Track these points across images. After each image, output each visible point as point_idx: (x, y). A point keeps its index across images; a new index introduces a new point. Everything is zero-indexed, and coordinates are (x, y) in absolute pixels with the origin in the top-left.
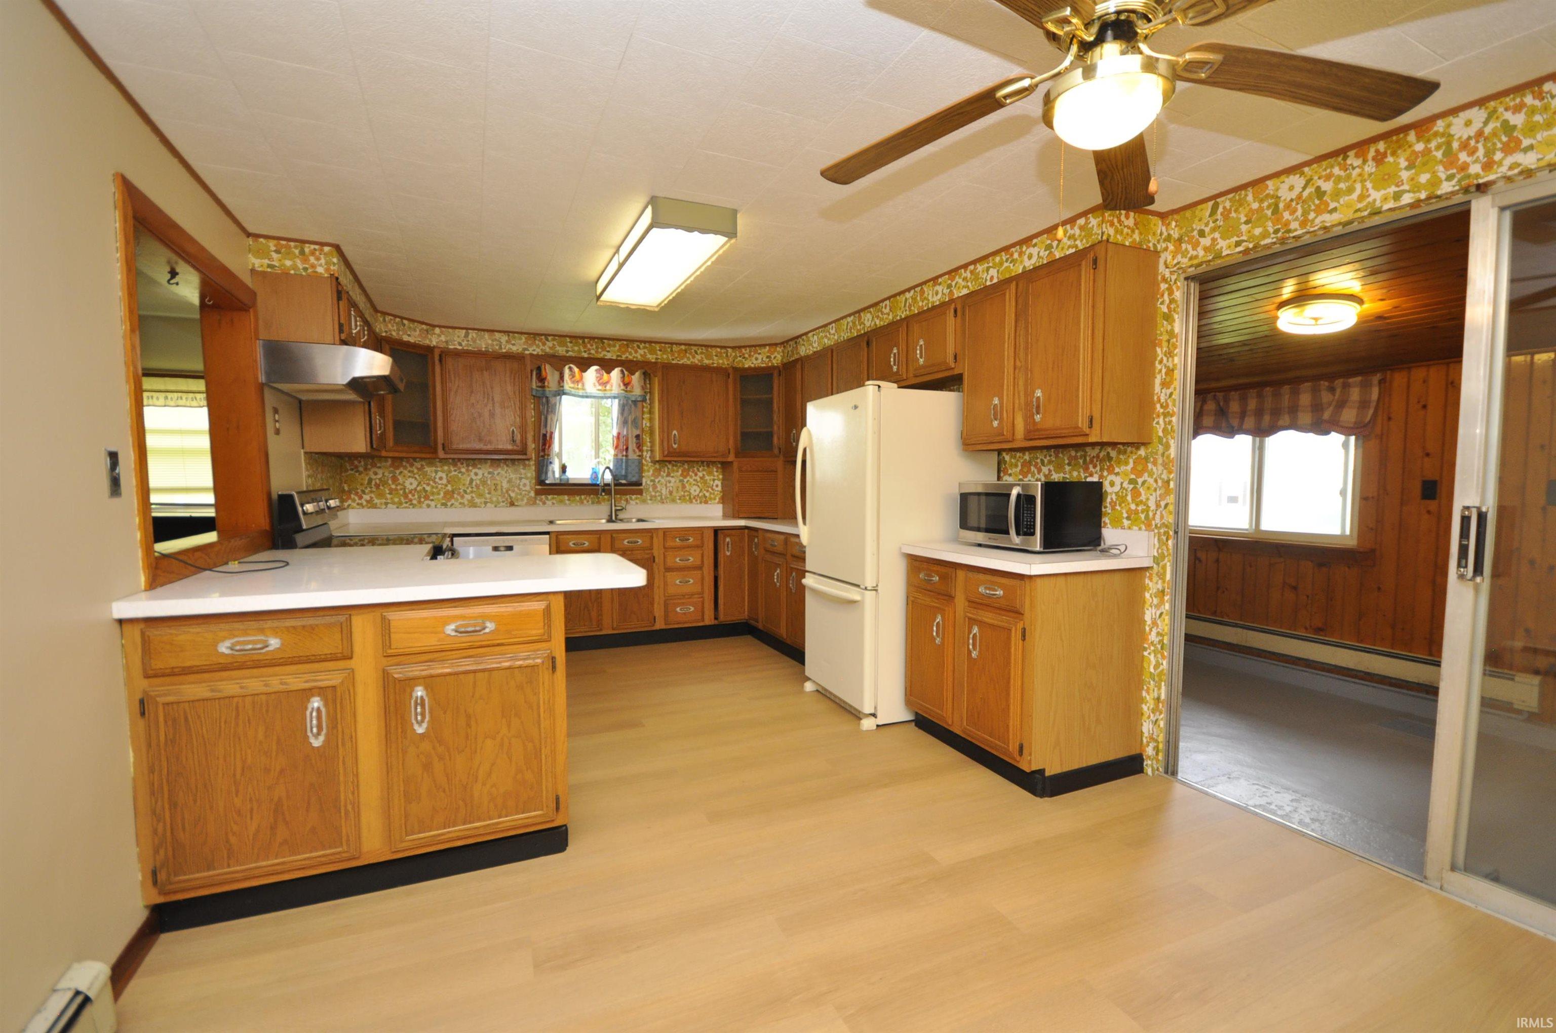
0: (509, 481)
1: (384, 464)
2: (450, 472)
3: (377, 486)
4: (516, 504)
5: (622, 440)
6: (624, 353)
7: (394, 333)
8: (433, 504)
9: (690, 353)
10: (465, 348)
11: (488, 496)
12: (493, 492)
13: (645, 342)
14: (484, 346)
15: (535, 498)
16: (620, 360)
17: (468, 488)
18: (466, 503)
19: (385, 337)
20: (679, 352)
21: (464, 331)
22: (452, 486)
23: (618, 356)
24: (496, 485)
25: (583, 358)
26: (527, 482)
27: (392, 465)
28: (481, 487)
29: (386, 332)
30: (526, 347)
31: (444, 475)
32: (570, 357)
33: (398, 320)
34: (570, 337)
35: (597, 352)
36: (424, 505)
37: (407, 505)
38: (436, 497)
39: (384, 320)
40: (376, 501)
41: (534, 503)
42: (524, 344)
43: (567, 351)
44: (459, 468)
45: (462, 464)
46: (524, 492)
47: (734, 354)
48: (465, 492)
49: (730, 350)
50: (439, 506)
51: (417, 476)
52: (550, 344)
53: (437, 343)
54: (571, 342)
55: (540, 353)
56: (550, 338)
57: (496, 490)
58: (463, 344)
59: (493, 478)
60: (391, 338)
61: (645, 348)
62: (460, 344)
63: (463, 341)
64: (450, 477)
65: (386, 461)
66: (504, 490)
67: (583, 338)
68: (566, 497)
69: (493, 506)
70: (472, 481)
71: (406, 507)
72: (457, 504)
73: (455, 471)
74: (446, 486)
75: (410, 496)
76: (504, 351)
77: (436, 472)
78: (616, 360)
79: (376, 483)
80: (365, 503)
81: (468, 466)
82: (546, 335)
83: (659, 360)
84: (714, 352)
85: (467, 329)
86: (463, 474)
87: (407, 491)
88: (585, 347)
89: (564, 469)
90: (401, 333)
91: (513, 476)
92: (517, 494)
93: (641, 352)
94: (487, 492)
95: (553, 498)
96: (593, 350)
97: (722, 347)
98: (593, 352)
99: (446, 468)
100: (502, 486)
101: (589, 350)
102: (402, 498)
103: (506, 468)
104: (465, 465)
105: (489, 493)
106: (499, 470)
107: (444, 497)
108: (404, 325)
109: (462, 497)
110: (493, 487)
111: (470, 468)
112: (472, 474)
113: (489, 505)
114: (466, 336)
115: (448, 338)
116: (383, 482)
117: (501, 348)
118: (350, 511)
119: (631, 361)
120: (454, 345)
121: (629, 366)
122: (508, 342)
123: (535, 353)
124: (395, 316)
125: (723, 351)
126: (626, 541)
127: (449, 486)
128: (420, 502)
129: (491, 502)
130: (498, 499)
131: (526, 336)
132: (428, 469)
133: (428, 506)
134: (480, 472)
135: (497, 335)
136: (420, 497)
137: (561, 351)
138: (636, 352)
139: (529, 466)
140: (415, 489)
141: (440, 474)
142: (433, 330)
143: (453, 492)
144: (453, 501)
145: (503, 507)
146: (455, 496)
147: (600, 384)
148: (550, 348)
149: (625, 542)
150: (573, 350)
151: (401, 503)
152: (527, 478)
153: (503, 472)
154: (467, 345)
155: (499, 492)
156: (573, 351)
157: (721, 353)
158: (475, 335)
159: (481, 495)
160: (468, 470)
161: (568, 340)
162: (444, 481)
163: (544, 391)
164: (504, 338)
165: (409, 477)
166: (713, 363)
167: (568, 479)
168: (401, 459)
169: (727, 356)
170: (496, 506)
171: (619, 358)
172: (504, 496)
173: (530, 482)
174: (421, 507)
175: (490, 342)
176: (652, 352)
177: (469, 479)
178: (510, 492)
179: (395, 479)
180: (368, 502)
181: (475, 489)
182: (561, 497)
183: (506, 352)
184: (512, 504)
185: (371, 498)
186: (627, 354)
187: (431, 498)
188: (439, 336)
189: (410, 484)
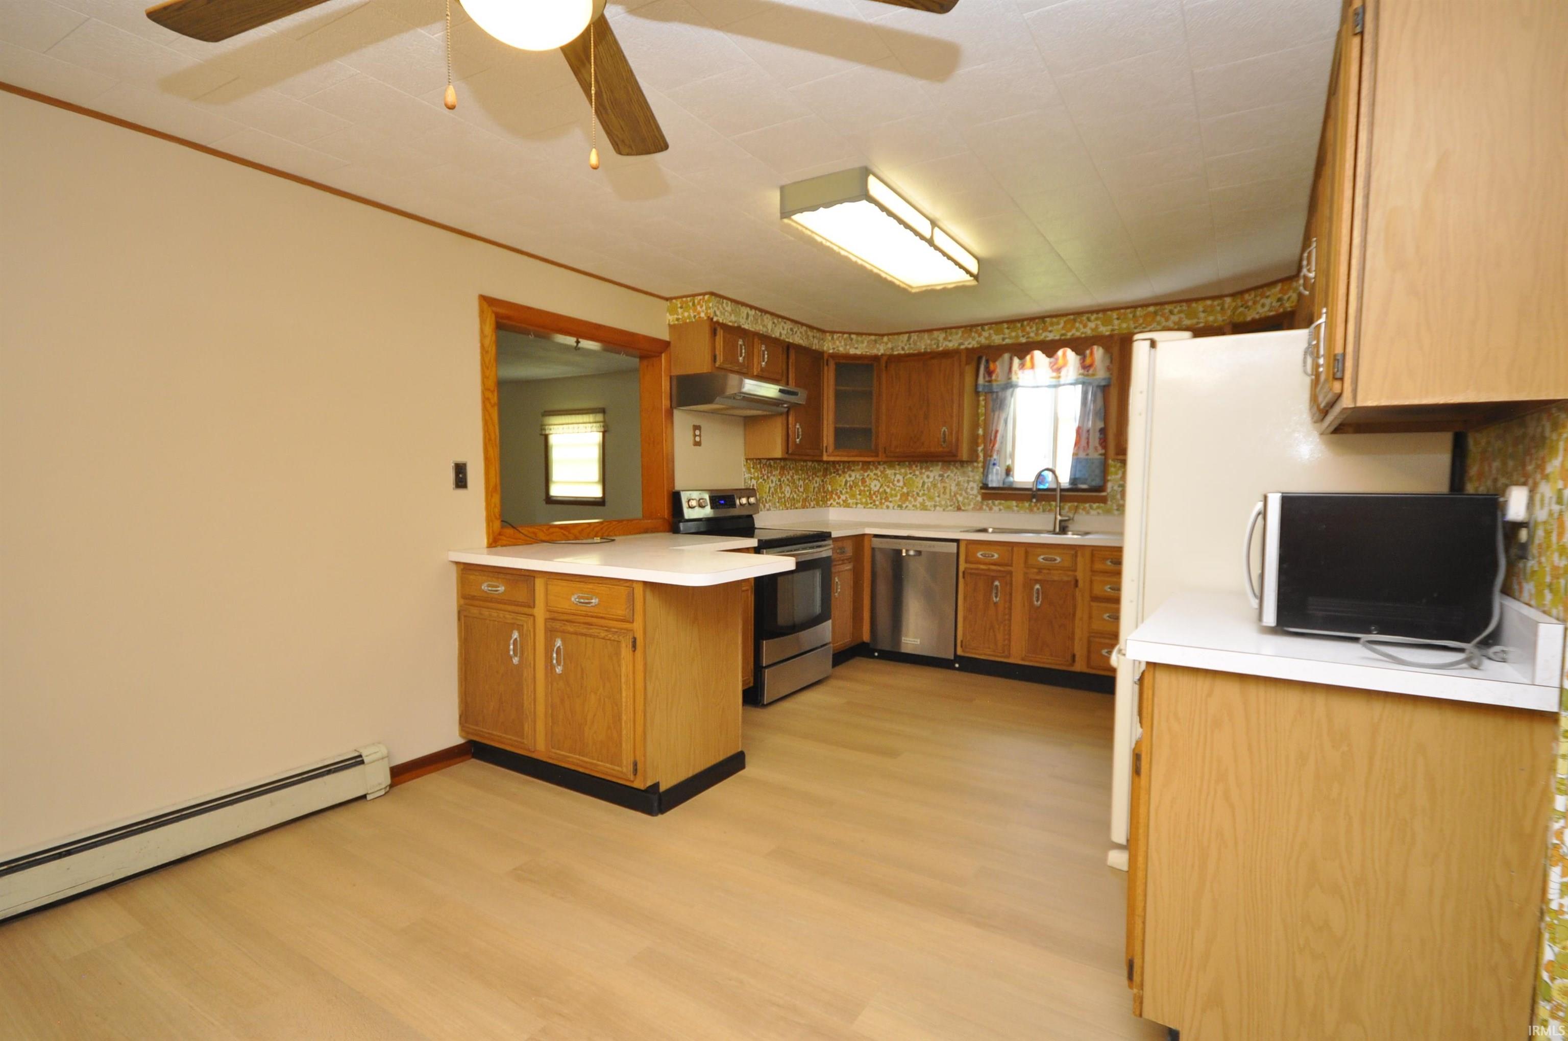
0: (958, 484)
1: (856, 467)
2: (906, 475)
3: (851, 487)
4: (963, 508)
5: (1084, 436)
6: (1070, 330)
7: (841, 349)
8: (891, 505)
9: (1163, 315)
10: (907, 352)
11: (937, 499)
12: (942, 496)
13: (1097, 312)
14: (923, 347)
15: (982, 503)
16: (1065, 340)
17: (920, 491)
18: (918, 505)
19: (833, 353)
20: (1146, 316)
21: (907, 335)
22: (908, 488)
23: (1062, 335)
24: (945, 488)
25: (1021, 344)
26: (975, 485)
27: (862, 469)
28: (932, 490)
29: (834, 349)
30: (961, 341)
31: (901, 478)
32: (1006, 345)
33: (845, 336)
34: (1007, 322)
35: (1037, 334)
36: (884, 507)
37: (871, 505)
38: (894, 498)
39: (833, 338)
40: (850, 501)
41: (981, 509)
42: (960, 338)
43: (1004, 339)
44: (914, 471)
45: (916, 466)
46: (971, 497)
47: (1234, 304)
48: (918, 494)
49: (1228, 300)
50: (896, 507)
51: (880, 478)
52: (985, 334)
53: (885, 350)
54: (1008, 328)
55: (976, 346)
56: (986, 327)
57: (944, 493)
58: (906, 348)
59: (942, 481)
60: (838, 353)
61: (1097, 319)
62: (903, 349)
63: (906, 345)
64: (906, 480)
65: (858, 465)
66: (953, 494)
67: (1021, 321)
68: (1014, 503)
69: (942, 509)
70: (924, 483)
71: (870, 508)
72: (910, 506)
73: (911, 473)
74: (902, 488)
75: (874, 497)
76: (941, 349)
77: (895, 474)
78: (1060, 340)
79: (850, 484)
80: (842, 503)
81: (921, 468)
82: (982, 325)
83: (1116, 332)
84: (1200, 306)
85: (910, 332)
86: (917, 476)
87: (872, 492)
88: (1023, 330)
89: (1008, 471)
90: (848, 347)
91: (961, 479)
92: (964, 498)
93: (1092, 325)
94: (937, 495)
95: (1000, 504)
96: (1033, 333)
97: (1213, 298)
98: (1032, 335)
99: (903, 471)
100: (950, 489)
101: (1028, 333)
102: (868, 499)
103: (955, 470)
104: (919, 468)
105: (939, 496)
106: (949, 473)
107: (901, 499)
108: (852, 340)
109: (915, 500)
110: (942, 491)
111: (924, 471)
112: (925, 477)
113: (938, 508)
114: (909, 338)
115: (894, 345)
116: (855, 484)
117: (938, 346)
118: (831, 509)
119: (1078, 339)
120: (898, 350)
121: (1080, 346)
122: (945, 339)
123: (970, 346)
124: (844, 333)
125: (1216, 303)
126: (1042, 557)
127: (905, 488)
128: (881, 503)
129: (941, 506)
130: (946, 502)
131: (963, 329)
132: (889, 472)
133: (888, 507)
134: (932, 475)
135: (936, 334)
136: (881, 499)
137: (997, 340)
138: (1085, 326)
139: (977, 467)
140: (878, 491)
141: (898, 477)
142: (882, 339)
143: (908, 494)
144: (907, 503)
145: (950, 510)
146: (910, 498)
147: (1054, 371)
148: (986, 338)
149: (1040, 559)
150: (1008, 337)
151: (867, 504)
152: (974, 481)
153: (952, 475)
154: (909, 349)
155: (947, 496)
156: (1010, 338)
157: (1212, 306)
158: (916, 338)
159: (931, 498)
160: (921, 473)
161: (1005, 325)
162: (901, 484)
163: (991, 386)
164: (941, 336)
165: (874, 479)
166: (1198, 323)
167: (1012, 483)
168: (869, 463)
169: (1223, 309)
170: (944, 510)
171: (1063, 338)
172: (952, 500)
173: (978, 485)
174: (882, 508)
175: (929, 342)
176: (1107, 322)
177: (921, 481)
178: (958, 496)
179: (863, 481)
180: (844, 501)
181: (926, 492)
182: (1009, 503)
183: (943, 350)
184: (959, 509)
185: (846, 498)
186: (1074, 331)
187: (890, 499)
188: (887, 344)
189: (875, 486)
